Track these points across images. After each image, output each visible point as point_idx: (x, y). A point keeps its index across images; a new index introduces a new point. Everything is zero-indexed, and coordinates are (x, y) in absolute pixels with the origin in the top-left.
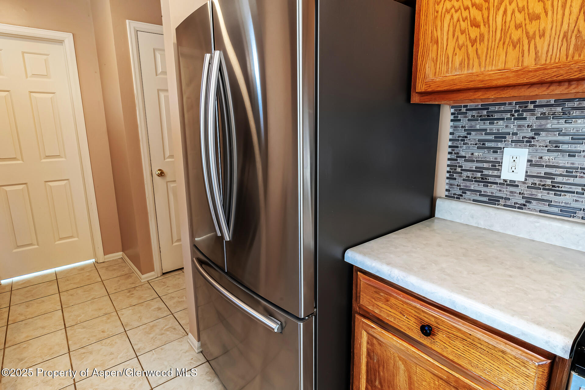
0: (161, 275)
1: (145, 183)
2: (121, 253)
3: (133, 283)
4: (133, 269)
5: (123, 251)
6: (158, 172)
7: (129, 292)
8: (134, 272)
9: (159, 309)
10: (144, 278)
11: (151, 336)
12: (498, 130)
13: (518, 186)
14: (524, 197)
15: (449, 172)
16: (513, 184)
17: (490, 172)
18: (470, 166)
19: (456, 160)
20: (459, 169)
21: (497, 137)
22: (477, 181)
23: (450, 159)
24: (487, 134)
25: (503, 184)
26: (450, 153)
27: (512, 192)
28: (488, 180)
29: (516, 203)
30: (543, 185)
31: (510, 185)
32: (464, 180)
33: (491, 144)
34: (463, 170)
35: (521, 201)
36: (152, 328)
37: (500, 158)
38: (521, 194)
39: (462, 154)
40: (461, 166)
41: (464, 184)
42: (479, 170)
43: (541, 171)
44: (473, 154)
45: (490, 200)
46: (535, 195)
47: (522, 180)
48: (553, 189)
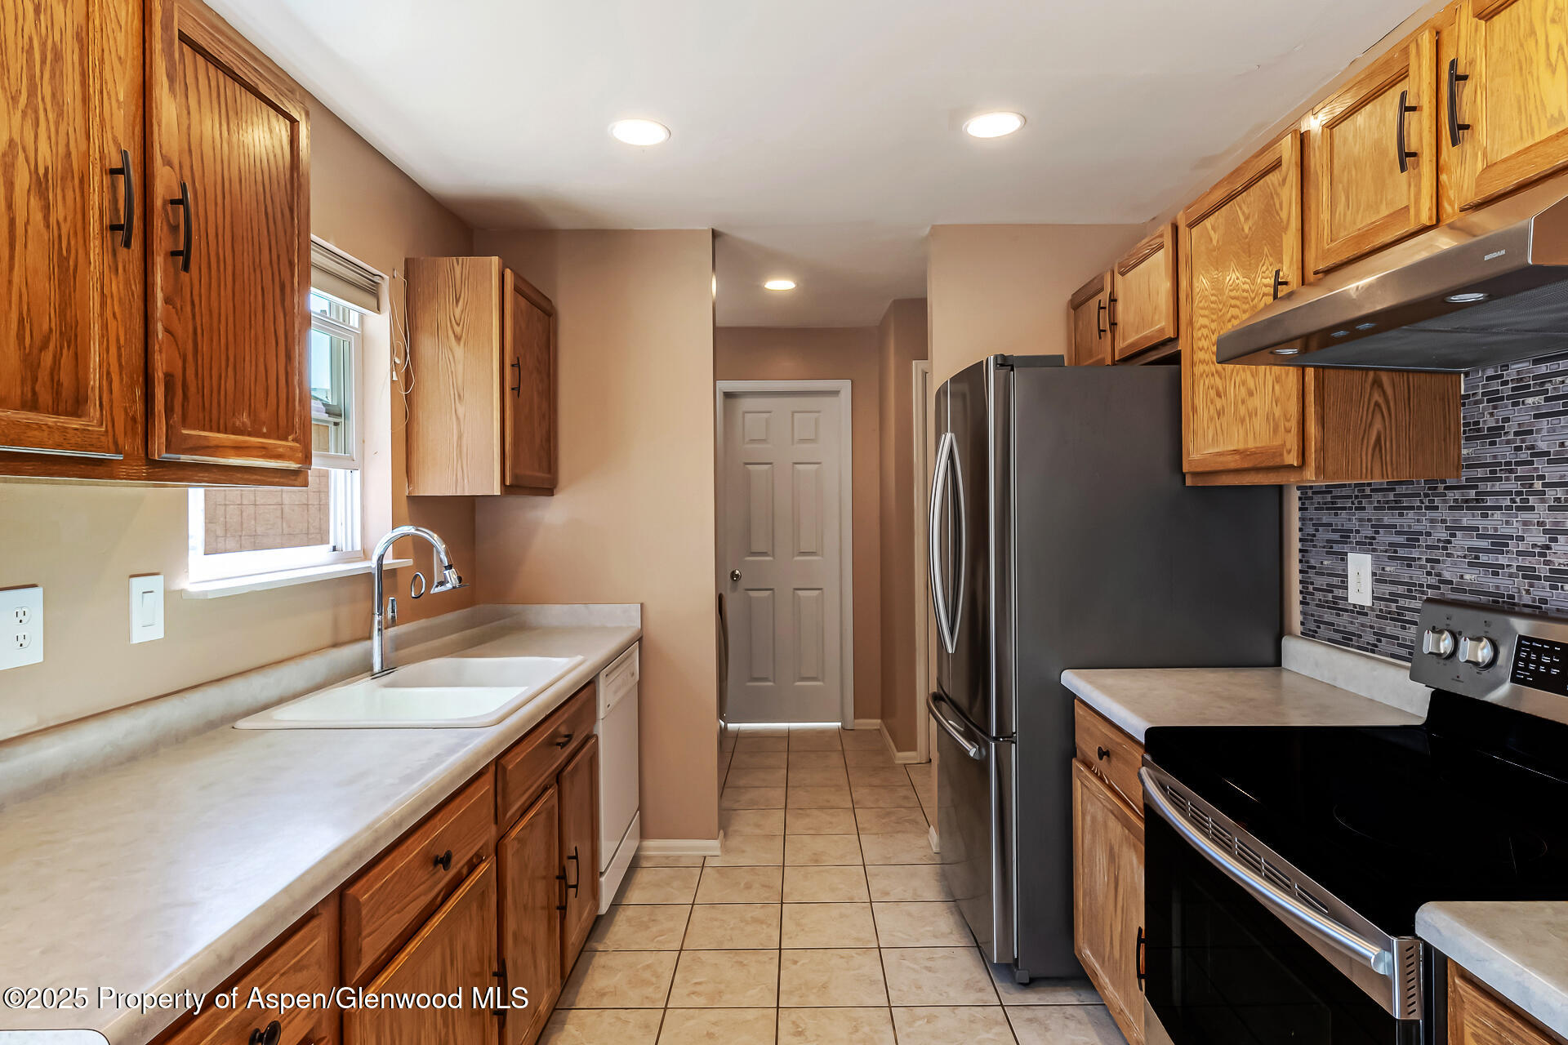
2: (879, 721)
3: (882, 762)
4: (889, 746)
5: (881, 718)
7: (874, 770)
8: (889, 750)
9: (906, 798)
10: (900, 759)
11: (884, 821)
12: (1343, 525)
13: (1366, 614)
14: (1375, 633)
15: (1301, 592)
16: (1361, 611)
17: (1339, 592)
18: (1321, 582)
19: (1307, 572)
20: (1311, 588)
21: (1342, 537)
22: (1329, 608)
23: (1301, 572)
24: (1333, 531)
25: (1353, 612)
26: (1301, 561)
27: (1363, 625)
28: (1337, 605)
29: (1368, 643)
30: (1390, 613)
31: (1358, 613)
32: (1317, 605)
33: (1336, 547)
34: (1314, 589)
35: (1372, 639)
36: (888, 814)
37: (1345, 570)
38: (1372, 627)
39: (1313, 562)
40: (1312, 583)
41: (1317, 611)
42: (1330, 589)
43: (1387, 589)
44: (1322, 563)
45: (1343, 638)
46: (1384, 629)
47: (1370, 604)
48: (1399, 618)
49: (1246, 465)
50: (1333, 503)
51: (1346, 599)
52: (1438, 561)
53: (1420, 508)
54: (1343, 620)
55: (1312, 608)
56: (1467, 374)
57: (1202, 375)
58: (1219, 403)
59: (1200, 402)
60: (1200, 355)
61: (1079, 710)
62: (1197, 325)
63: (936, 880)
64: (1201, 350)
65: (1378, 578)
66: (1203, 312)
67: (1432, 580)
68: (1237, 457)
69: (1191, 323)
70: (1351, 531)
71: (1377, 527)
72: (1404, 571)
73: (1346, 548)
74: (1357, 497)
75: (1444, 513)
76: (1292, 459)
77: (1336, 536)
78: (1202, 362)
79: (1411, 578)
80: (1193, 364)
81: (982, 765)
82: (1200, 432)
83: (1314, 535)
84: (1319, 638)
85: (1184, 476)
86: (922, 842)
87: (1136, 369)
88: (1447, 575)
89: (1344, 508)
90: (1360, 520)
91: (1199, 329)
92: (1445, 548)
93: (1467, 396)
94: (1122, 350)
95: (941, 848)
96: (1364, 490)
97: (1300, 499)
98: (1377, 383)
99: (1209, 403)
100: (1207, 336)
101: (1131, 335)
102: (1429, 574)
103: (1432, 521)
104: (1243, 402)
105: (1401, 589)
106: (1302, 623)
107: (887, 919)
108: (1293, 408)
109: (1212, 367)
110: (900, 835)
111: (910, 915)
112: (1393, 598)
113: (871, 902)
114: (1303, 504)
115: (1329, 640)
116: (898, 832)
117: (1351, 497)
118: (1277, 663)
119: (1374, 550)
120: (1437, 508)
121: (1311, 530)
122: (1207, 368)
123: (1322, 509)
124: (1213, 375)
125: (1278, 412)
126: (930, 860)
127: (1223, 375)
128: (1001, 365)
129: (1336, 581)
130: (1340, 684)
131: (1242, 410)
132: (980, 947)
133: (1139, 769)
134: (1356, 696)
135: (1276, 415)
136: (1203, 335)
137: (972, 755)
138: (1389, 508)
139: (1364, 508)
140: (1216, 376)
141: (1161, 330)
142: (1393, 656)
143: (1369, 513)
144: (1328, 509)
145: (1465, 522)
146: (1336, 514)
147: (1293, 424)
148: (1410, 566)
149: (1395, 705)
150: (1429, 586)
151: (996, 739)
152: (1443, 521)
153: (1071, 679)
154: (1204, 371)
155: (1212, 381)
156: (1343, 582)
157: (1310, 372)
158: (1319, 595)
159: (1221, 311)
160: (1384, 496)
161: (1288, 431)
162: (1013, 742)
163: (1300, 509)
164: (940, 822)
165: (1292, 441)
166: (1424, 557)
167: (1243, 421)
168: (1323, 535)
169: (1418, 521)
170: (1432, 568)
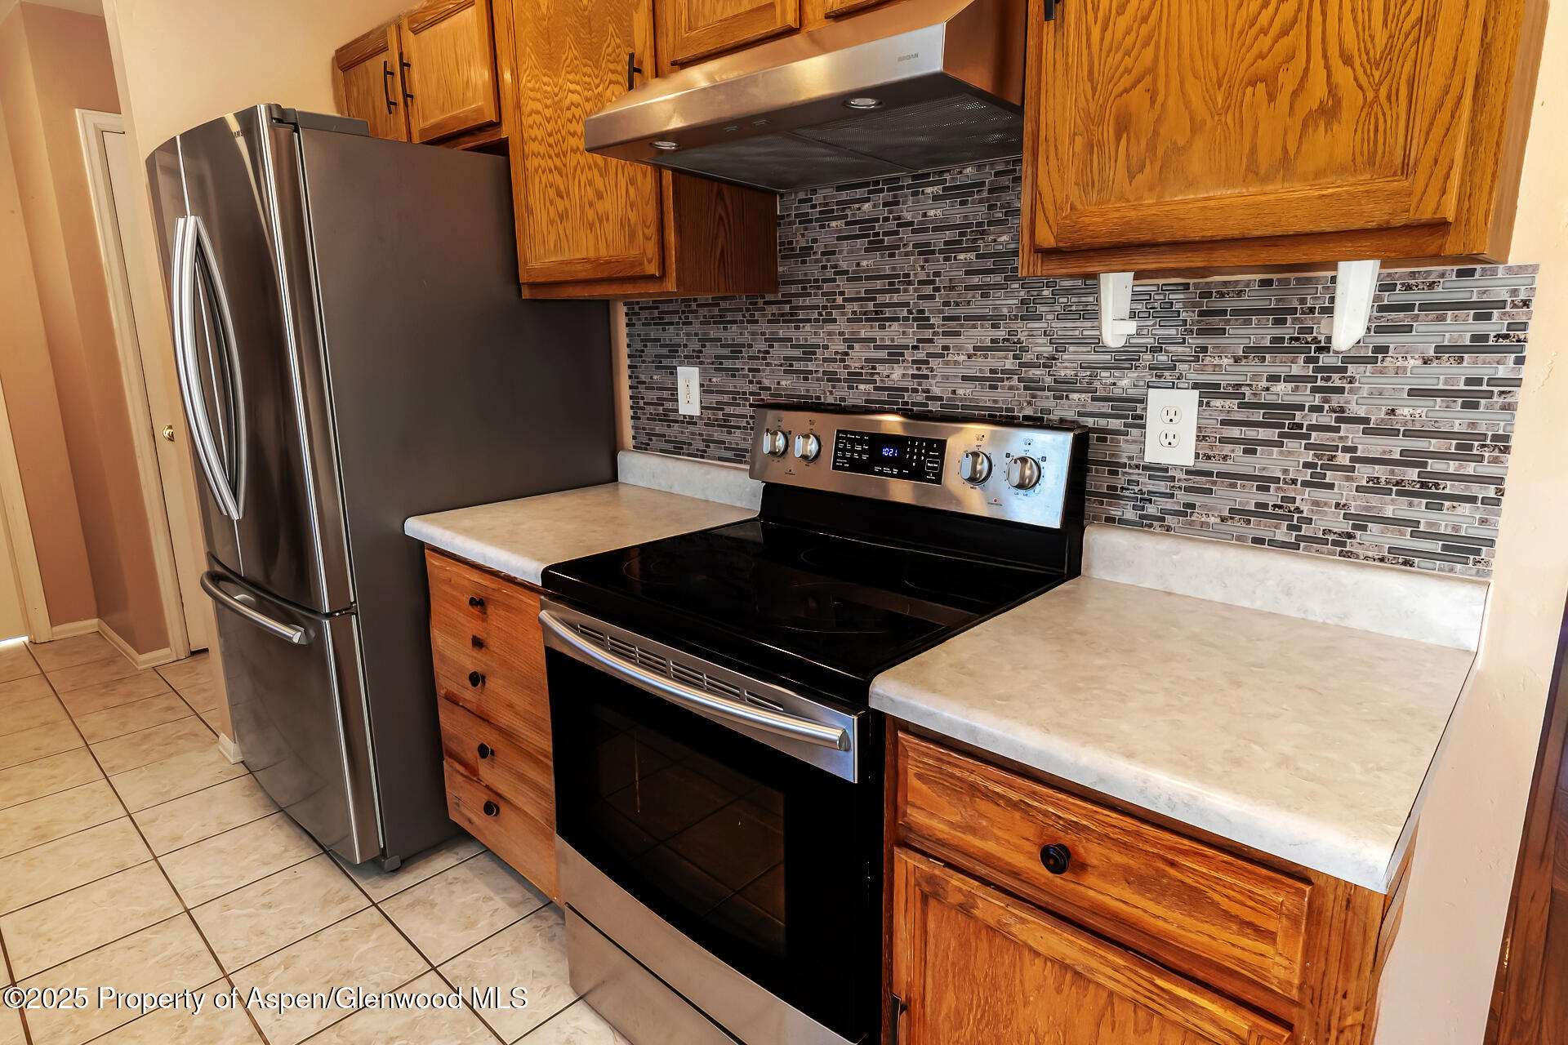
0: (187, 655)
1: (138, 454)
2: (95, 621)
3: (117, 673)
4: (122, 649)
5: (99, 616)
6: (167, 432)
7: (106, 687)
8: (122, 655)
9: (170, 709)
10: (145, 662)
11: (143, 747)
12: (671, 340)
13: (695, 423)
14: (704, 440)
15: (632, 408)
16: (691, 421)
17: (669, 405)
18: (651, 396)
19: (637, 388)
20: (641, 403)
21: (670, 351)
22: (660, 420)
23: (631, 387)
24: (661, 346)
25: (683, 422)
26: (630, 377)
27: (693, 434)
28: (669, 417)
29: (698, 450)
30: (717, 420)
31: (688, 423)
32: (648, 419)
33: (665, 362)
34: (645, 403)
35: (701, 446)
36: (146, 737)
37: (675, 383)
38: (701, 435)
39: (643, 377)
40: (643, 398)
41: (648, 425)
42: (660, 402)
43: (713, 399)
44: (651, 378)
45: (675, 447)
46: (712, 436)
47: (698, 413)
48: (725, 424)
49: (599, 275)
50: (660, 318)
51: (677, 411)
52: (758, 370)
53: (742, 322)
54: (674, 431)
55: (643, 422)
56: (782, 196)
57: (536, 171)
58: (560, 205)
59: (535, 200)
60: (534, 147)
61: (433, 561)
62: (526, 110)
63: (247, 796)
64: (534, 141)
65: (705, 389)
66: (532, 94)
67: (754, 388)
68: (589, 266)
69: (518, 106)
70: (679, 346)
71: (703, 341)
72: (728, 381)
73: (675, 362)
74: (683, 312)
75: (764, 326)
76: (652, 269)
77: (665, 351)
78: (536, 155)
79: (735, 387)
80: (524, 157)
81: (312, 651)
82: (539, 237)
83: (643, 351)
84: (652, 450)
85: (519, 286)
86: (212, 756)
87: (456, 154)
88: (766, 383)
89: (672, 324)
90: (688, 335)
91: (530, 115)
92: (764, 358)
93: (782, 217)
94: (423, 132)
95: (243, 753)
96: (690, 305)
97: (627, 314)
98: (720, 195)
99: (548, 204)
100: (541, 124)
101: (432, 113)
102: (751, 382)
103: (753, 334)
104: (591, 205)
105: (726, 398)
106: (634, 438)
107: (184, 872)
108: (651, 212)
109: (550, 162)
110: (174, 759)
111: (221, 851)
112: (720, 406)
113: (155, 858)
114: (630, 320)
115: (661, 451)
116: (171, 755)
117: (677, 312)
118: (614, 478)
119: (701, 363)
120: (757, 322)
121: (639, 346)
122: (543, 163)
123: (649, 325)
124: (551, 171)
125: (633, 216)
126: (230, 774)
127: (564, 172)
128: (279, 121)
129: (665, 394)
130: (677, 490)
131: (590, 214)
132: (331, 852)
133: (538, 615)
134: (693, 499)
135: (632, 221)
136: (534, 122)
137: (296, 640)
138: (715, 323)
139: (691, 323)
140: (555, 173)
141: (479, 111)
142: (720, 459)
143: (696, 327)
144: (655, 324)
145: (781, 334)
146: (664, 330)
147: (652, 231)
148: (734, 376)
149: (728, 502)
150: (751, 394)
151: (328, 616)
152: (763, 334)
153: (417, 527)
154: (540, 166)
155: (551, 179)
156: (672, 395)
157: (668, 176)
158: (650, 409)
159: (556, 95)
160: (710, 311)
161: (647, 238)
162: (353, 614)
163: (627, 325)
164: (236, 725)
165: (652, 248)
166: (746, 367)
167: (591, 226)
168: (652, 350)
169: (741, 334)
170: (754, 377)
